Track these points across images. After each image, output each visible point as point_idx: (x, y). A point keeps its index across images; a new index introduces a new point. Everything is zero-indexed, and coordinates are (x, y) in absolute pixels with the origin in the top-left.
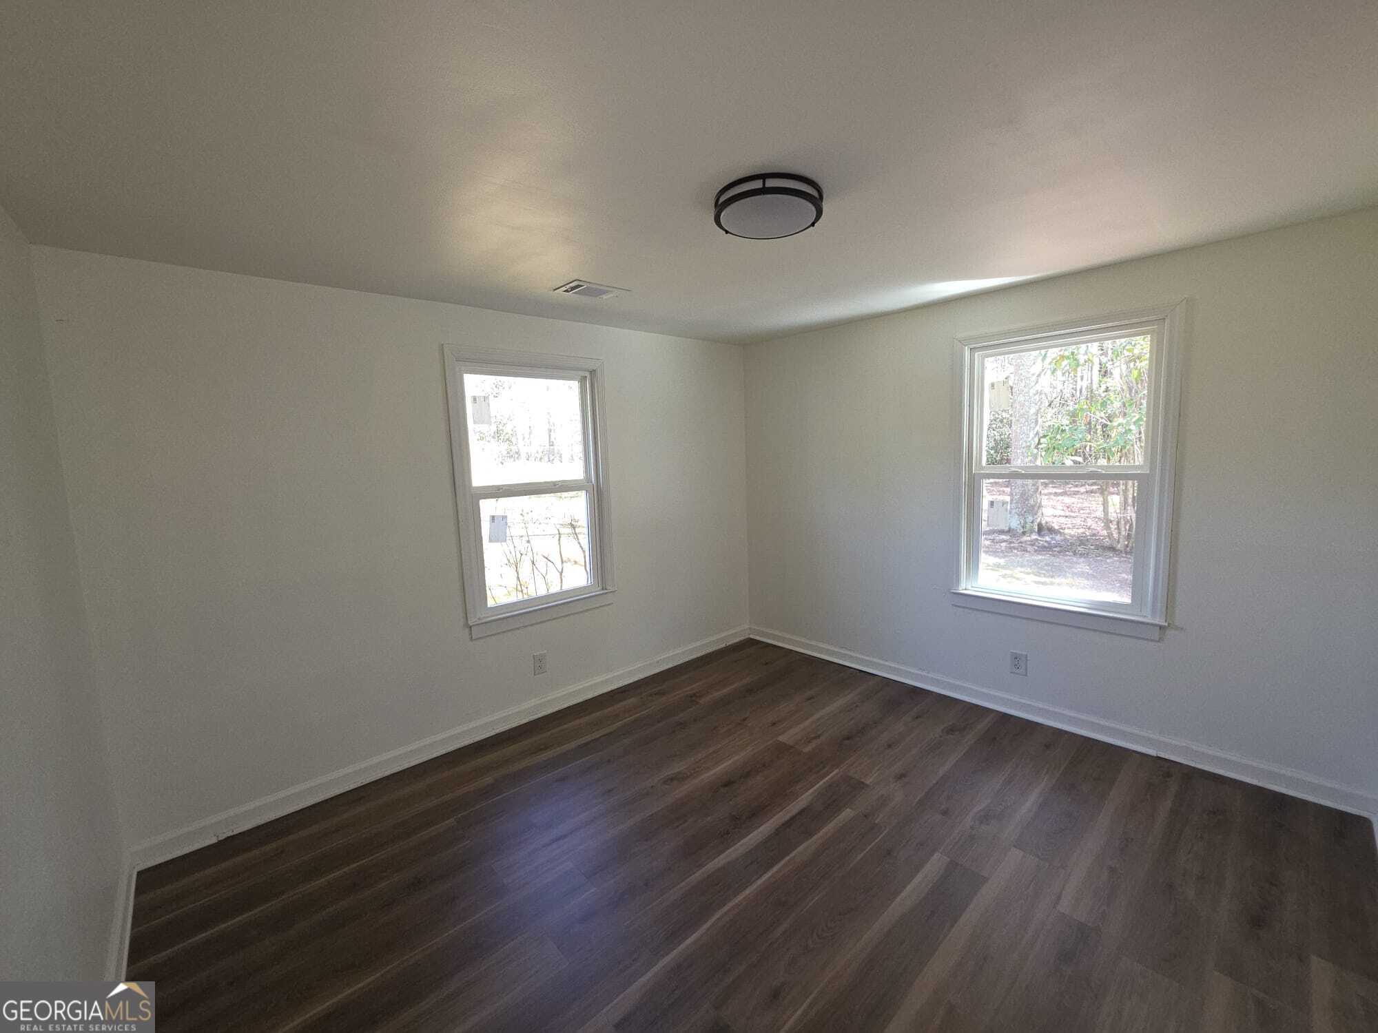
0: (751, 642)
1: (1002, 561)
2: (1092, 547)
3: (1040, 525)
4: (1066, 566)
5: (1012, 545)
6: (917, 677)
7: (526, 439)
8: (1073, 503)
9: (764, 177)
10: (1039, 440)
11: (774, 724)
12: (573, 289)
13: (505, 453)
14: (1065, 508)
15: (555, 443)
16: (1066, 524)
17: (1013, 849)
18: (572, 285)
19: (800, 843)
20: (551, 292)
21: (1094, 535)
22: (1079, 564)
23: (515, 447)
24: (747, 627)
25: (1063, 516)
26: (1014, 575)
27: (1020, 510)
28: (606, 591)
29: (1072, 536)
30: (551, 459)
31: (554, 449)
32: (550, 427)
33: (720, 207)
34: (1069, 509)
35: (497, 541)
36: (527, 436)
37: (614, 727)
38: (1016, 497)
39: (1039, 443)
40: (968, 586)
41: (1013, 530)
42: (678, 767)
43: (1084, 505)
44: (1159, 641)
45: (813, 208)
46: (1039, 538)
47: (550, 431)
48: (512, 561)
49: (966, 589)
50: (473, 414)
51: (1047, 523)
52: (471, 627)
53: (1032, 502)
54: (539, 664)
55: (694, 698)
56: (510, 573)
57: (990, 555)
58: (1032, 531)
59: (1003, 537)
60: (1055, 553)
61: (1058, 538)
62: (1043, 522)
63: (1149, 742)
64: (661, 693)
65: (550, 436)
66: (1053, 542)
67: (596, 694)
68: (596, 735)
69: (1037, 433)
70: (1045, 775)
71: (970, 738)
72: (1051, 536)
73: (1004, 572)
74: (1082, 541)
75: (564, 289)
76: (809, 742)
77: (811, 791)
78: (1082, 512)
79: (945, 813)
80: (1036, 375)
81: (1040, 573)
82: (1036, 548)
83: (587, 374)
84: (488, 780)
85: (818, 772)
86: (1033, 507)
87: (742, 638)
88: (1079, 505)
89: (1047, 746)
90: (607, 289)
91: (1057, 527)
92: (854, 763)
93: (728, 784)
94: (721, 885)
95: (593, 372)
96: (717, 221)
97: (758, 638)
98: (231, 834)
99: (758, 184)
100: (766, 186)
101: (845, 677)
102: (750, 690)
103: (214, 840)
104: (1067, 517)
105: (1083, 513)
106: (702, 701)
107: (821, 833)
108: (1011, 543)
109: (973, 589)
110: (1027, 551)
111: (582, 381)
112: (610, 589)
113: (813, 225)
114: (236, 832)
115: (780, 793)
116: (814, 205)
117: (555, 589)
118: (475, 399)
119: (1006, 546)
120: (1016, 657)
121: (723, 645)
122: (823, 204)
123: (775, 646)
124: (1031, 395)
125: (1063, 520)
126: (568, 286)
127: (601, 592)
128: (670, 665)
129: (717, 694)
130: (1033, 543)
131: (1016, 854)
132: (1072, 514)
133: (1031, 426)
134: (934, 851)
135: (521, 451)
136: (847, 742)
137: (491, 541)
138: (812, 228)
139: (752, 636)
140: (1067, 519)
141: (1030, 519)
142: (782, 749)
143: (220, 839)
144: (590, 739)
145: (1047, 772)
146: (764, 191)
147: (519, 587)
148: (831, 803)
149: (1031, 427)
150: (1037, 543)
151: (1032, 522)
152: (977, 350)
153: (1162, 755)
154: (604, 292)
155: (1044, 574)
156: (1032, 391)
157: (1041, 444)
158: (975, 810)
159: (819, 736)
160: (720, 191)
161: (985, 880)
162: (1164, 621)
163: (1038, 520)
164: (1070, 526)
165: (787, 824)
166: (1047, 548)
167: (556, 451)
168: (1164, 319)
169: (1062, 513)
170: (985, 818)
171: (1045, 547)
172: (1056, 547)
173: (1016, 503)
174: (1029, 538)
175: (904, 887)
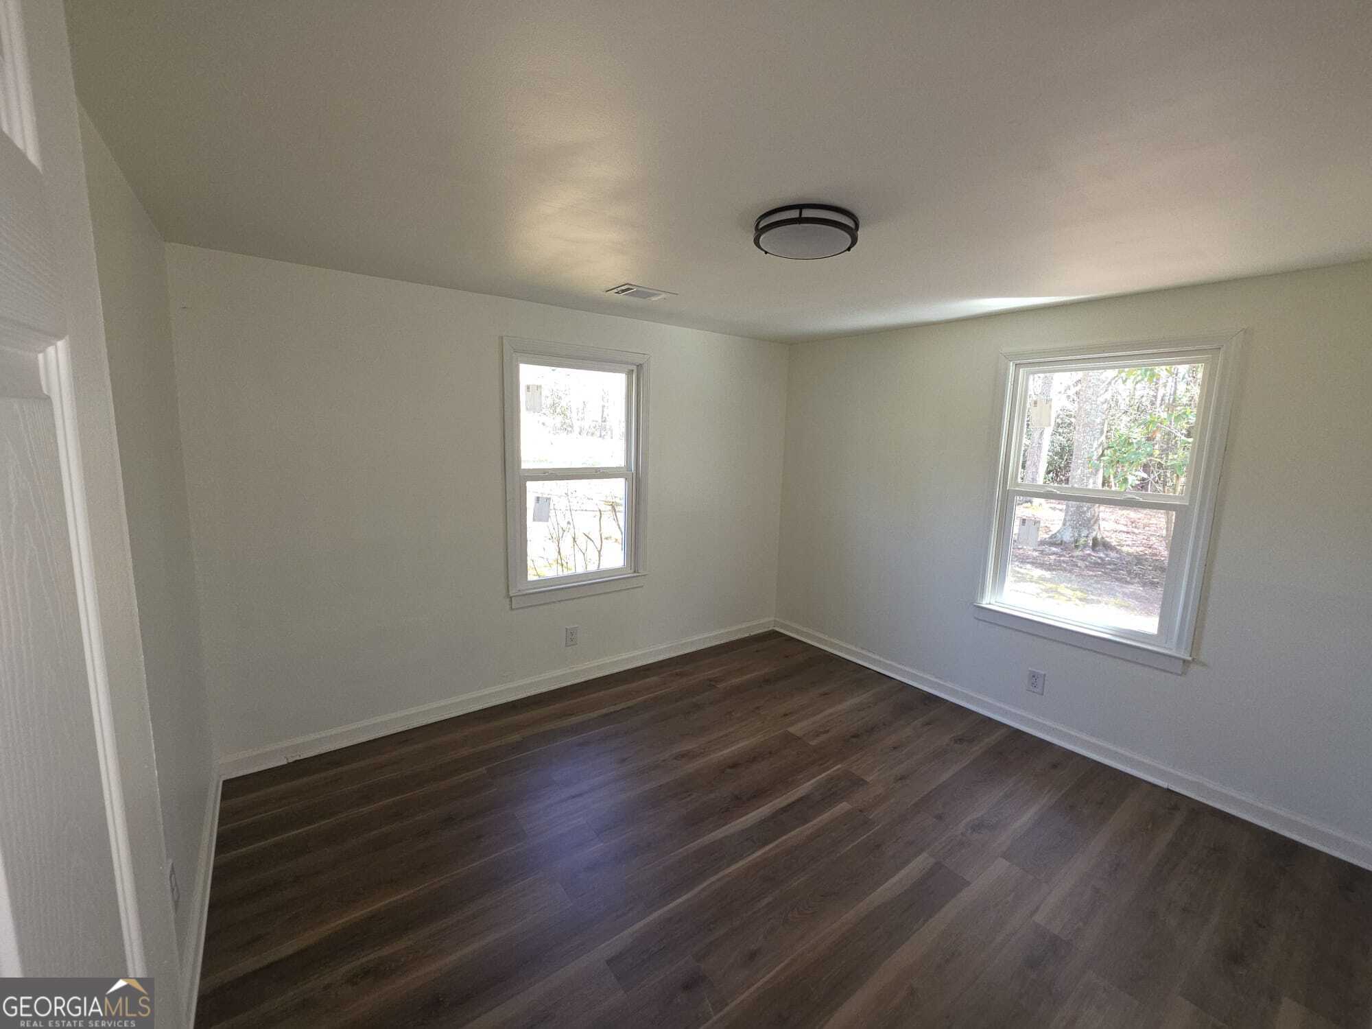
0: (773, 635)
1: (1048, 574)
2: (1150, 568)
3: (1095, 540)
4: (1117, 585)
5: (1062, 558)
6: (932, 684)
7: (580, 414)
8: (1139, 519)
9: (800, 207)
10: (1103, 452)
11: (785, 715)
12: (623, 291)
13: (559, 425)
14: (1129, 523)
15: (607, 419)
16: (1125, 541)
17: (1001, 859)
18: (623, 288)
19: (794, 828)
20: (604, 293)
21: (1155, 555)
22: (1132, 584)
23: (569, 421)
24: (772, 618)
25: (1124, 532)
26: (1059, 590)
27: (1075, 522)
28: (638, 574)
29: (1129, 554)
30: (602, 435)
31: (605, 425)
32: (604, 404)
33: (760, 231)
34: (1134, 525)
35: (540, 520)
36: (581, 411)
37: (634, 702)
38: (1072, 509)
39: (1102, 455)
40: (990, 601)
41: (1065, 543)
42: (689, 746)
43: (1151, 522)
44: (1180, 675)
45: (848, 236)
46: (1093, 554)
47: (603, 407)
48: (554, 536)
49: (990, 604)
50: (526, 402)
51: (1103, 538)
52: (511, 598)
53: (1089, 515)
54: (571, 637)
55: (713, 683)
56: (552, 547)
57: (1036, 567)
58: (1085, 546)
59: (1054, 549)
60: (1107, 571)
61: (1113, 554)
62: (1099, 537)
63: (1163, 774)
64: (681, 675)
65: (603, 411)
66: (1107, 559)
67: (622, 669)
68: (618, 707)
69: (1102, 443)
70: (1046, 794)
71: (977, 749)
72: (1105, 552)
73: (1049, 585)
74: (1139, 560)
75: (616, 291)
76: (818, 736)
77: (812, 781)
78: (1147, 528)
79: (940, 817)
80: (1107, 383)
81: (1087, 590)
82: (1087, 564)
83: (635, 368)
84: (516, 737)
85: (821, 765)
86: (1089, 520)
87: (766, 630)
88: (1146, 521)
89: (1055, 766)
90: (656, 292)
91: (1114, 544)
92: (858, 760)
93: (734, 766)
94: (715, 856)
95: (639, 366)
96: (757, 242)
97: (782, 631)
98: (298, 758)
99: (794, 214)
100: (803, 216)
101: (860, 676)
102: (767, 681)
103: (285, 762)
104: (1128, 533)
105: (1149, 531)
106: (721, 686)
107: (815, 822)
108: (1061, 556)
109: (997, 604)
110: (1077, 565)
111: (630, 373)
112: (642, 572)
113: (849, 249)
114: (302, 757)
115: (783, 780)
116: (849, 234)
117: (592, 568)
118: (528, 388)
119: (1055, 559)
120: (1034, 676)
121: (747, 635)
122: (858, 233)
123: (799, 641)
124: (1098, 403)
125: (1124, 536)
126: (619, 289)
127: (632, 575)
128: (694, 649)
129: (736, 681)
130: (1083, 559)
131: (1001, 865)
132: (1136, 531)
133: (1096, 436)
134: (922, 850)
135: (574, 424)
136: (854, 740)
137: (534, 520)
138: (847, 252)
139: (777, 629)
140: (1128, 536)
141: (1084, 533)
142: (789, 739)
143: (290, 761)
144: (612, 710)
145: (1049, 791)
146: (800, 220)
147: (559, 561)
148: (829, 795)
149: (1095, 438)
150: (1089, 559)
151: (1087, 537)
152: (1022, 366)
153: (1173, 788)
154: (654, 295)
155: (1091, 591)
156: (1101, 399)
157: (1104, 456)
158: (969, 819)
159: (828, 731)
160: (759, 218)
161: (968, 883)
162: (1189, 655)
163: (1094, 534)
164: (1130, 543)
165: (784, 810)
166: (1100, 565)
167: (608, 427)
168: (1220, 348)
169: (1125, 529)
170: (978, 827)
171: (1099, 564)
172: (1110, 564)
173: (1071, 515)
174: (1081, 553)
175: (887, 880)
